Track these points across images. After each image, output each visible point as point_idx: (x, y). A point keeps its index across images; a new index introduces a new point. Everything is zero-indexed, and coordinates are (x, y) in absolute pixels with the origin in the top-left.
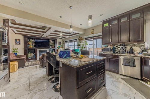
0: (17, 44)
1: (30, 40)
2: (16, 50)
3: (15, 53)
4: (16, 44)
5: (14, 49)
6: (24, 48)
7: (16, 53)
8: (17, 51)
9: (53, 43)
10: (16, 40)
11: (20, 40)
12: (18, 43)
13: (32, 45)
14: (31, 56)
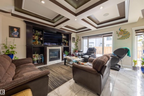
0: (13, 37)
1: (35, 32)
2: (12, 48)
3: (9, 55)
4: (11, 36)
5: (8, 46)
6: (27, 44)
7: (13, 55)
8: (14, 50)
10: (11, 29)
11: (18, 29)
12: (16, 36)
13: (39, 40)
14: (38, 59)
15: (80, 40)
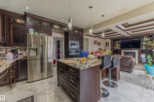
6: (111, 49)
9: (150, 41)
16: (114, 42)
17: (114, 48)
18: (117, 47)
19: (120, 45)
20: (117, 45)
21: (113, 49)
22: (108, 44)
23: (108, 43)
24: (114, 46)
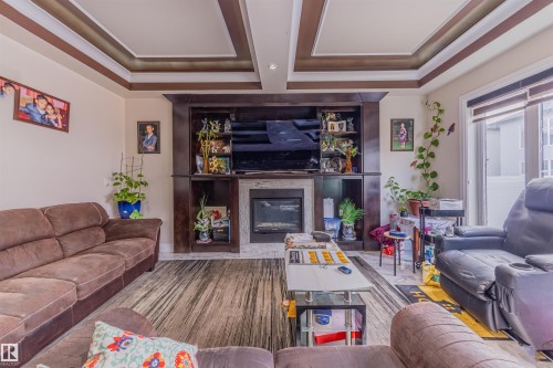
6: (174, 173)
9: (346, 137)
10: (142, 129)
11: (156, 128)
12: (151, 148)
14: (213, 226)
15: (452, 129)
16: (196, 127)
17: (194, 168)
18: (215, 163)
19: (227, 149)
20: (214, 146)
21: (186, 169)
22: (156, 133)
23: (156, 126)
24: (195, 150)
